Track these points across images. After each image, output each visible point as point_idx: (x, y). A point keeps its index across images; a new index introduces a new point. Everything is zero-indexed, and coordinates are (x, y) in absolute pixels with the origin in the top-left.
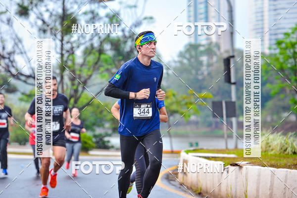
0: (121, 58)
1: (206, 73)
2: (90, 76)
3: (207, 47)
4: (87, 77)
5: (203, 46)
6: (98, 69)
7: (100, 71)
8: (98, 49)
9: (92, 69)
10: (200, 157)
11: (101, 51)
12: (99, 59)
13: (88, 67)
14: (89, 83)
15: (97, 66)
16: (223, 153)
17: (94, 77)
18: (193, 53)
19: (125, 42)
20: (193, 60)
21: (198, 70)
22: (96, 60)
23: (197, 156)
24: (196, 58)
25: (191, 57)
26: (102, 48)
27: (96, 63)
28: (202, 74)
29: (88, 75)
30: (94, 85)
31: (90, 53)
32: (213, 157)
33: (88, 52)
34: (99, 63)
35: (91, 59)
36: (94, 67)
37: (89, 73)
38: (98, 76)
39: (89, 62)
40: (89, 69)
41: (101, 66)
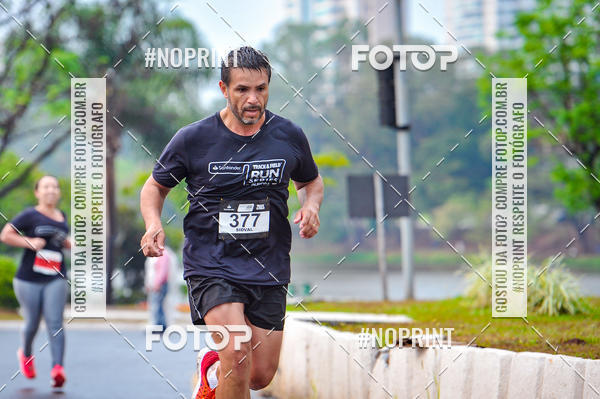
0: (104, 60)
1: (331, 100)
2: (22, 109)
3: (333, 32)
4: (14, 112)
5: (324, 28)
6: (44, 90)
7: (49, 95)
8: (44, 35)
9: (27, 89)
10: (315, 322)
11: (52, 42)
12: (46, 62)
13: (16, 84)
14: (21, 125)
15: (40, 83)
16: (375, 312)
17: (32, 110)
18: (298, 47)
19: (116, 18)
20: (297, 66)
21: (310, 91)
22: (38, 67)
23: (308, 321)
24: (306, 60)
25: (293, 57)
26: (54, 34)
27: (39, 74)
28: (322, 102)
29: (16, 106)
30: (34, 132)
31: (23, 47)
32: (348, 323)
33: (17, 45)
34: (48, 74)
35: (26, 62)
36: (33, 83)
37: (21, 100)
38: (46, 108)
39: (19, 70)
40: (20, 89)
41: (52, 81)
